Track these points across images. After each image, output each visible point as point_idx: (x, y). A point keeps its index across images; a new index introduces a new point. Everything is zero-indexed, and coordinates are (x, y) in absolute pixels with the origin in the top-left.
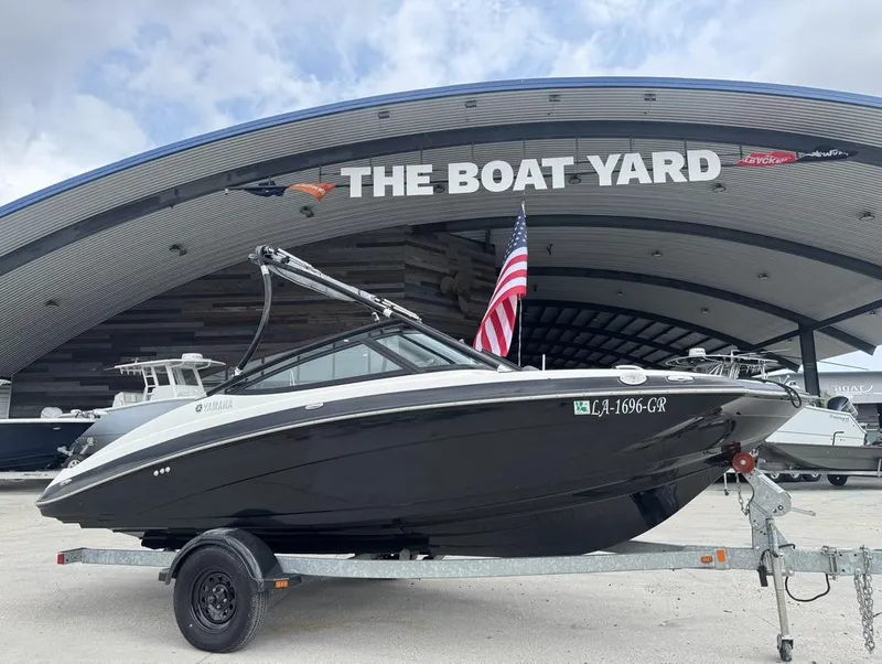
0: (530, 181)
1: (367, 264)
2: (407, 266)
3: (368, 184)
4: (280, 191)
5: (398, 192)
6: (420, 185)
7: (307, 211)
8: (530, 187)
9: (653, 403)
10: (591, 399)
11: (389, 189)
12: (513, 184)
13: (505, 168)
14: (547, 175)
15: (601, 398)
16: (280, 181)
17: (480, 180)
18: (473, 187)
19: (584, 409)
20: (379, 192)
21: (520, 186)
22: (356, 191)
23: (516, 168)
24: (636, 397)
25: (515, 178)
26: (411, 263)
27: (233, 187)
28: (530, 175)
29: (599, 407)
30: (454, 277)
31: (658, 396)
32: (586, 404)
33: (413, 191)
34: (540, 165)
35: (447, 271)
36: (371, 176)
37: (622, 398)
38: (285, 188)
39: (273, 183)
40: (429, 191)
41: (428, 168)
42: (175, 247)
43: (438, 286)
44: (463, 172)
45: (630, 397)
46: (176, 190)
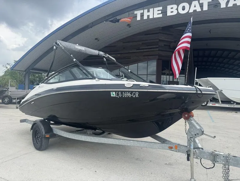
0: (195, 9)
1: (147, 40)
2: (159, 40)
3: (142, 15)
4: (118, 21)
5: (151, 17)
6: (158, 14)
7: (129, 25)
8: (195, 11)
9: (134, 94)
10: (116, 92)
11: (148, 16)
12: (189, 10)
13: (186, 5)
14: (201, 6)
15: (118, 91)
16: (118, 17)
17: (178, 10)
18: (175, 13)
19: (114, 95)
20: (145, 17)
21: (191, 11)
22: (139, 18)
23: (190, 4)
24: (129, 92)
25: (190, 8)
26: (161, 39)
27: (106, 21)
28: (195, 7)
29: (118, 95)
30: (175, 43)
31: (136, 92)
32: (114, 93)
33: (156, 16)
34: (199, 2)
35: (173, 41)
36: (143, 13)
37: (125, 92)
38: (119, 20)
39: (116, 18)
40: (161, 16)
41: (161, 8)
42: (96, 39)
43: (170, 46)
44: (172, 8)
45: (127, 91)
46: (92, 23)
